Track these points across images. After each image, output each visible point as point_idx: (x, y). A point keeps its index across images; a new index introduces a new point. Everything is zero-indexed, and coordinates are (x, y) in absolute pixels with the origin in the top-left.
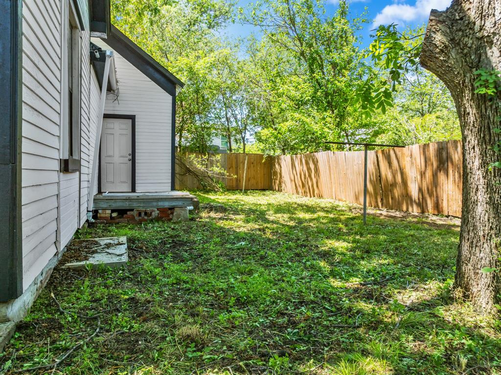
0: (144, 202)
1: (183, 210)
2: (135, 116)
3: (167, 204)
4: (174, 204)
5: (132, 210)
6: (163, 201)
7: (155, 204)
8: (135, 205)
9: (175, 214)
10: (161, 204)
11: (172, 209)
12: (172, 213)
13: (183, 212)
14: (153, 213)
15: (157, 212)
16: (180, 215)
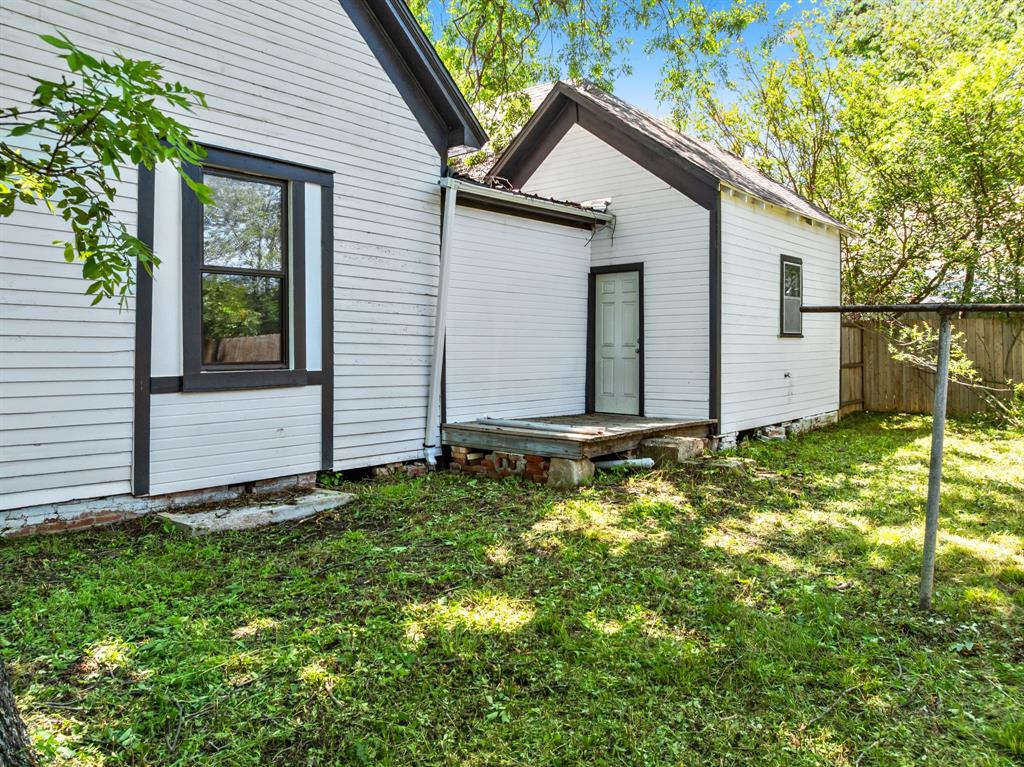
0: (507, 440)
1: (564, 464)
2: (642, 264)
3: (540, 449)
4: (551, 449)
5: (490, 452)
6: (533, 441)
7: (521, 445)
8: (495, 443)
9: (551, 469)
10: (530, 446)
11: (547, 459)
12: (547, 468)
13: (565, 468)
14: (518, 463)
15: (524, 461)
16: (559, 474)
